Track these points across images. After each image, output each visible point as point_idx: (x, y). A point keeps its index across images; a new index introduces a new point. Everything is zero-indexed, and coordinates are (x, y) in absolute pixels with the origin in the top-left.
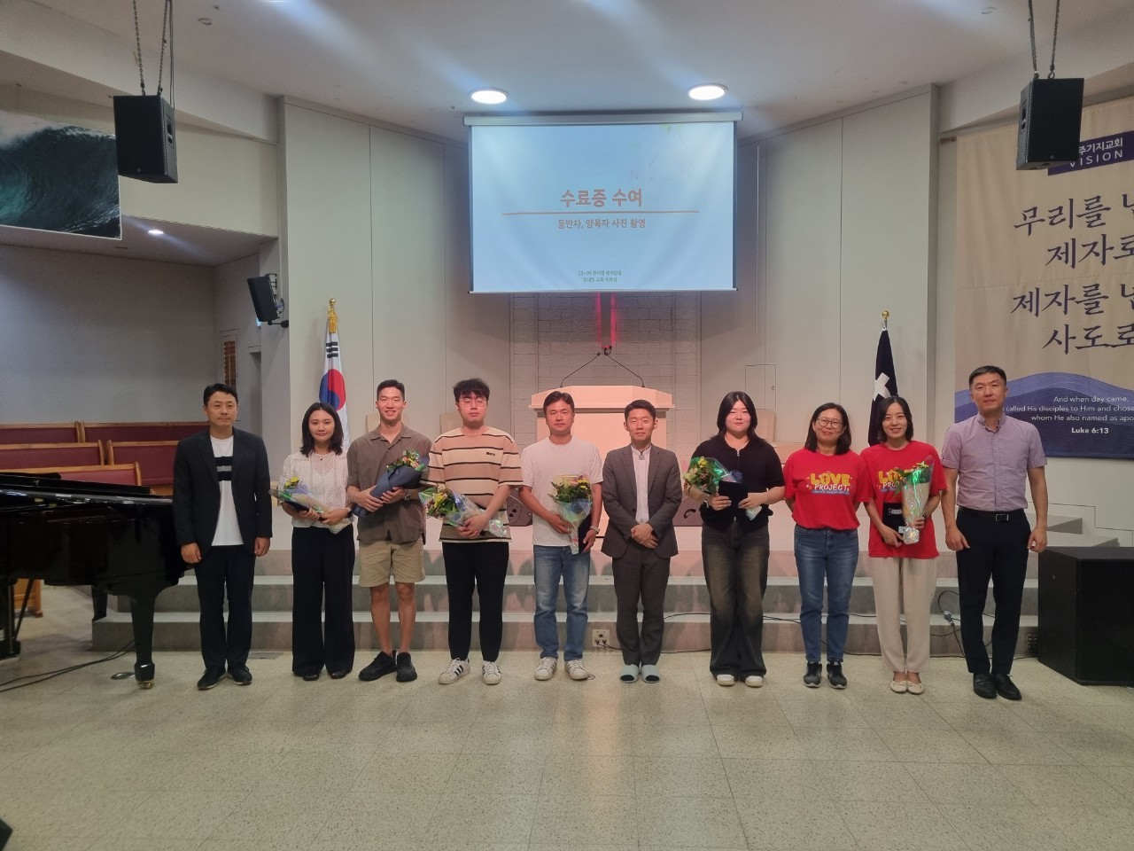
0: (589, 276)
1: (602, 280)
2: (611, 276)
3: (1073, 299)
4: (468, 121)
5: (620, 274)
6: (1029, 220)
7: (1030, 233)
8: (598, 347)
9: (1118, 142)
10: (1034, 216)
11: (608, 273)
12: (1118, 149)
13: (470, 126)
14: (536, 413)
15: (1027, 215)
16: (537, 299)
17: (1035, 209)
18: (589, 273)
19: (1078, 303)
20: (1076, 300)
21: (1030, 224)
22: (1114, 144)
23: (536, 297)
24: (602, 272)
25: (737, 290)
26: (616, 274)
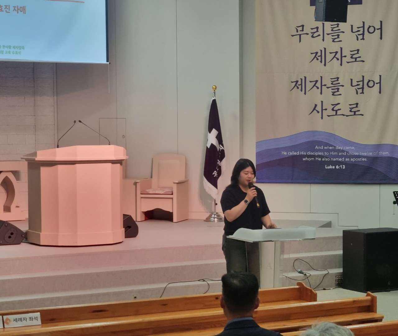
1: (9, 53)
2: (16, 50)
3: (325, 85)
5: (23, 48)
7: (300, 40)
10: (303, 30)
11: (14, 47)
15: (298, 29)
17: (303, 26)
19: (328, 88)
21: (300, 35)
24: (10, 47)
25: (110, 63)
26: (20, 49)
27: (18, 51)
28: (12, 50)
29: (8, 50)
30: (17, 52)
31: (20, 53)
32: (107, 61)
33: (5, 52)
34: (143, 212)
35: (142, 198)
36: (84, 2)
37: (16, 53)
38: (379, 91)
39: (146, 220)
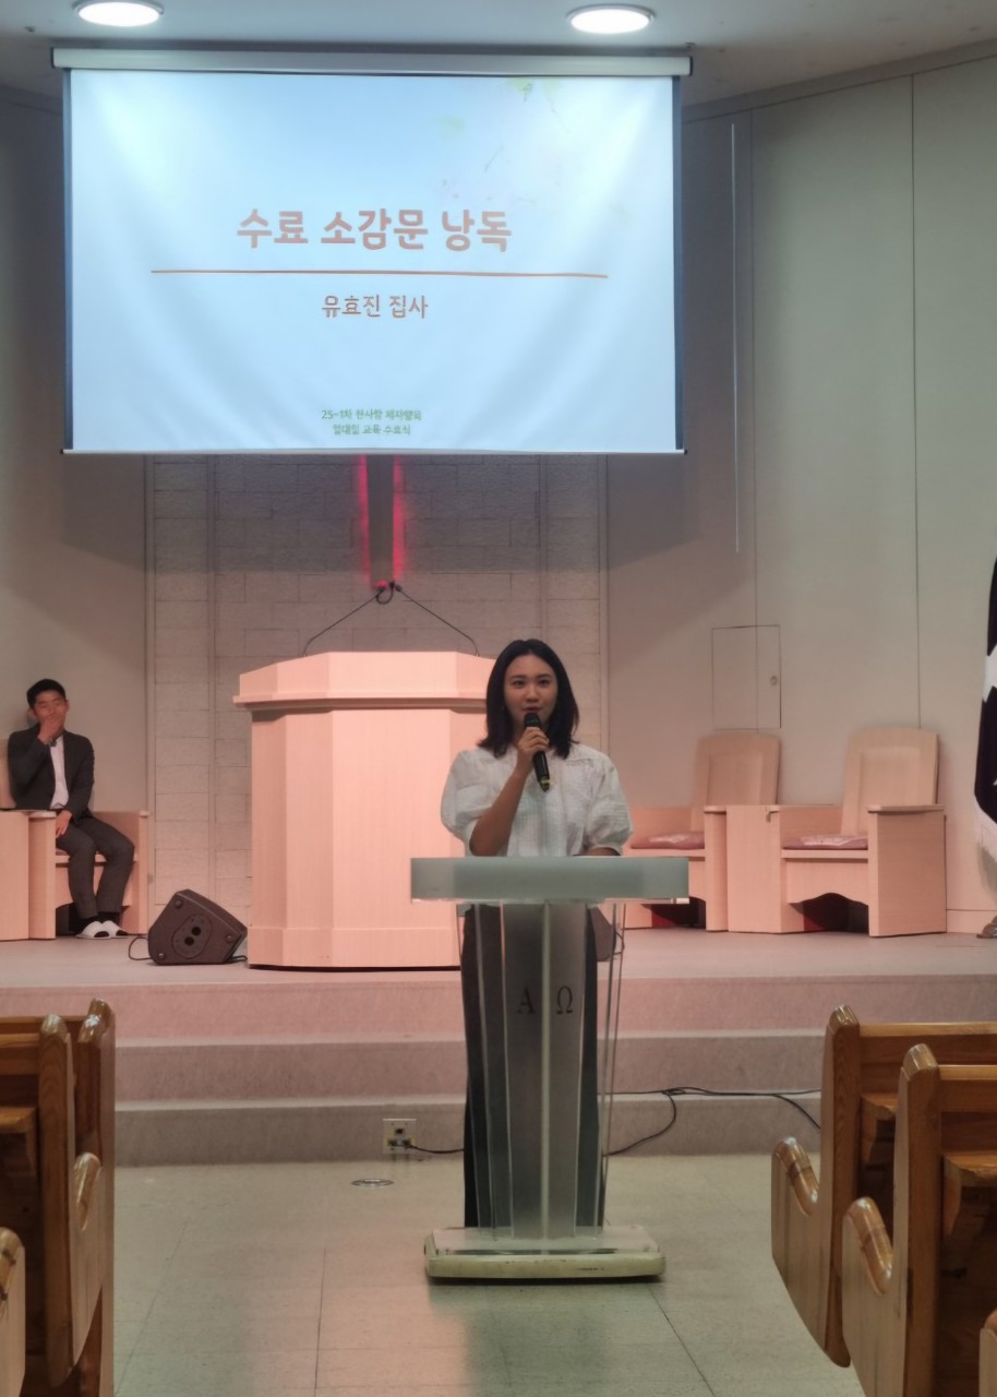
0: (345, 421)
1: (376, 430)
2: (396, 422)
4: (62, 58)
5: (418, 416)
8: (362, 582)
11: (390, 414)
13: (68, 70)
14: (249, 715)
16: (212, 469)
18: (346, 413)
23: (211, 465)
24: (377, 413)
25: (686, 452)
26: (409, 418)
27: (402, 422)
28: (384, 422)
29: (372, 422)
30: (398, 428)
31: (407, 430)
32: (679, 446)
33: (362, 429)
34: (794, 905)
35: (788, 860)
36: (606, 277)
37: (397, 431)
39: (808, 931)
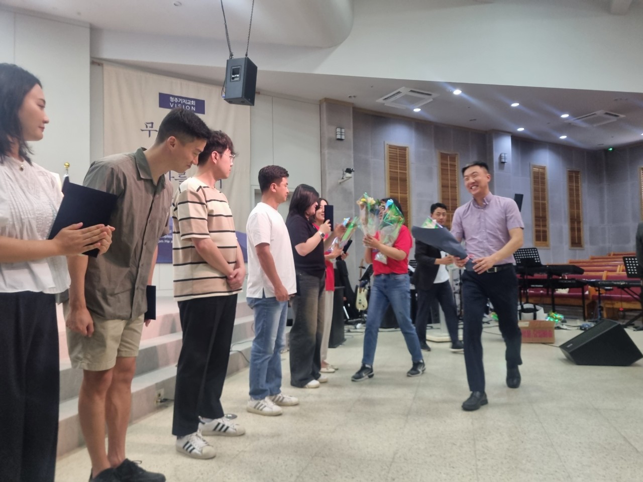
3: (173, 177)
6: (149, 129)
7: (150, 136)
9: (193, 103)
10: (152, 127)
12: (193, 106)
15: (148, 125)
17: (152, 123)
19: (176, 180)
20: (175, 178)
21: (150, 131)
22: (191, 103)
38: (220, 186)
